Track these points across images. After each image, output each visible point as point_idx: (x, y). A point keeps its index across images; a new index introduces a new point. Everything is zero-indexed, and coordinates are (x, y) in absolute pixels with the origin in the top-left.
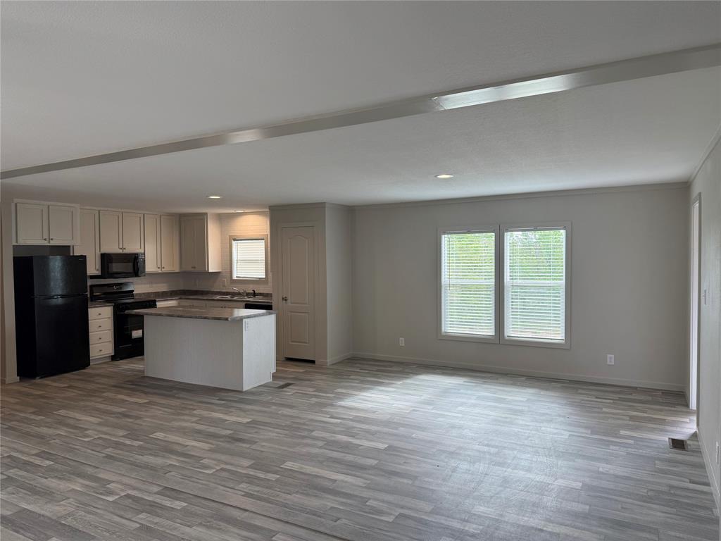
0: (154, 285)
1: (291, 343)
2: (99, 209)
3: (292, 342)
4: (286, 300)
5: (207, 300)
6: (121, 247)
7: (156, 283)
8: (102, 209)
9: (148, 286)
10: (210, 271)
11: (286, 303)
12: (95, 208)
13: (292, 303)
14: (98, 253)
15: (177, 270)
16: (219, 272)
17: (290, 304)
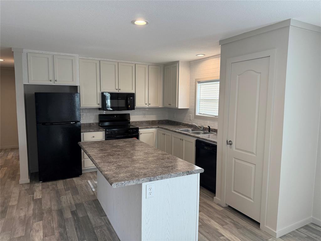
0: (147, 116)
1: (233, 192)
2: (100, 59)
3: (235, 191)
4: (231, 144)
5: (172, 131)
6: (117, 88)
7: (148, 115)
8: (102, 59)
9: (142, 116)
10: (179, 108)
11: (231, 148)
12: (96, 59)
13: (236, 149)
14: (99, 92)
15: (161, 106)
16: (188, 109)
17: (234, 149)
